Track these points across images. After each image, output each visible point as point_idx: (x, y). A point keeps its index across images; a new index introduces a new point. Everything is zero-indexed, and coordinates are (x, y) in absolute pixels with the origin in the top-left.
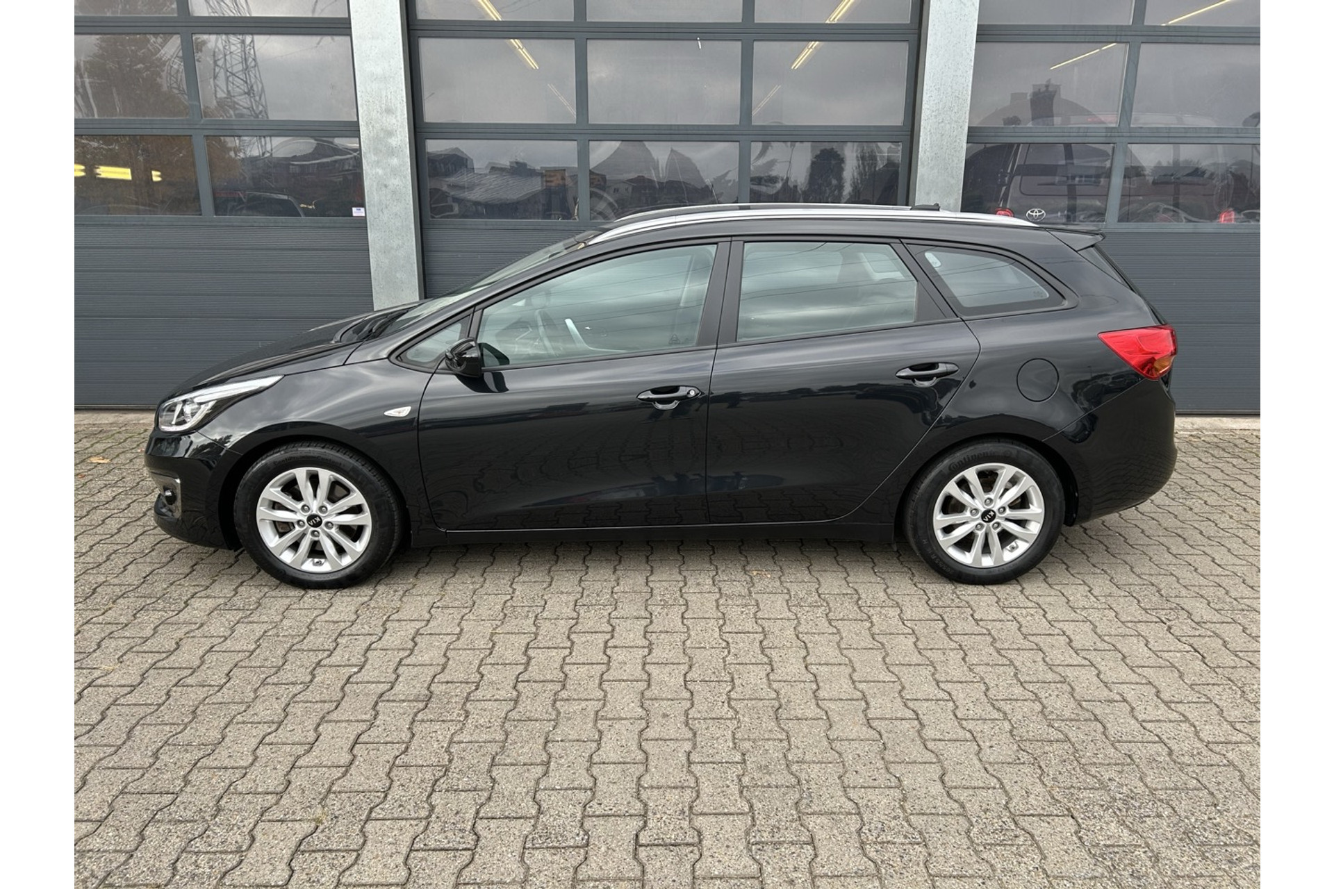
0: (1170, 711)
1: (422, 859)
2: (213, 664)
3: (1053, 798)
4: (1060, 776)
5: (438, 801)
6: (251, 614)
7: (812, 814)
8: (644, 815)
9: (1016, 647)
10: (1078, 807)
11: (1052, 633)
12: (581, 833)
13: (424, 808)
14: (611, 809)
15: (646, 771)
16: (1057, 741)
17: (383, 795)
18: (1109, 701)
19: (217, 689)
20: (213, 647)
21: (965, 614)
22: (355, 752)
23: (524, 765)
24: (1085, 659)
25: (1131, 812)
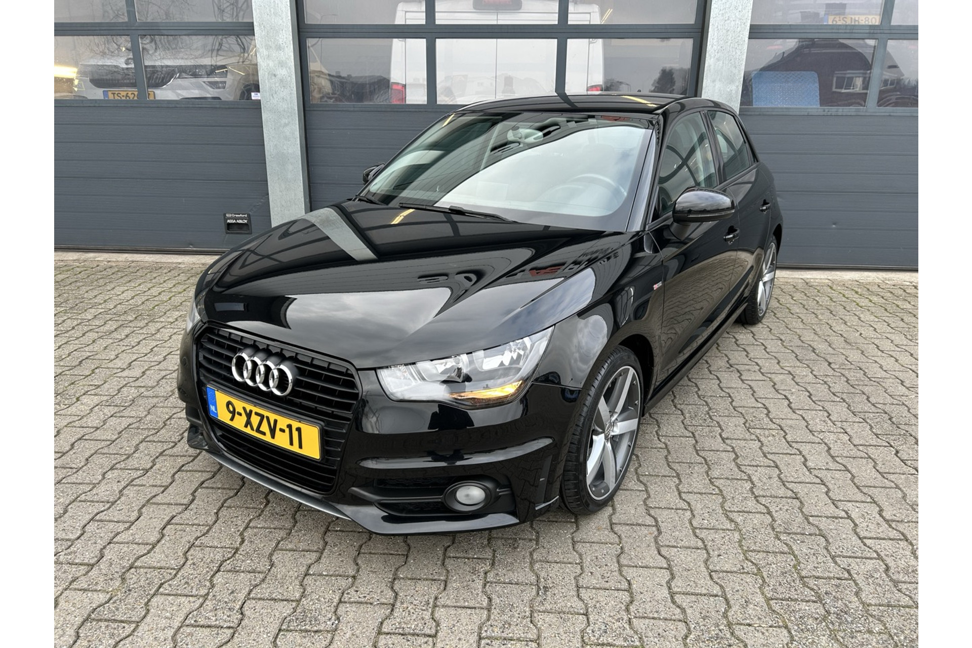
0: (890, 529)
1: (191, 634)
2: (79, 450)
3: (770, 608)
4: (779, 588)
5: (220, 580)
6: (124, 409)
7: (544, 612)
8: (393, 605)
9: (756, 464)
10: (793, 618)
11: (788, 451)
12: (334, 618)
13: (205, 586)
14: (365, 597)
15: (405, 563)
16: (783, 553)
17: (175, 572)
18: (833, 517)
19: (74, 470)
20: (83, 436)
21: (714, 433)
22: (165, 531)
23: (303, 551)
24: (817, 477)
25: (843, 627)
